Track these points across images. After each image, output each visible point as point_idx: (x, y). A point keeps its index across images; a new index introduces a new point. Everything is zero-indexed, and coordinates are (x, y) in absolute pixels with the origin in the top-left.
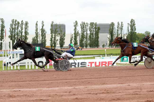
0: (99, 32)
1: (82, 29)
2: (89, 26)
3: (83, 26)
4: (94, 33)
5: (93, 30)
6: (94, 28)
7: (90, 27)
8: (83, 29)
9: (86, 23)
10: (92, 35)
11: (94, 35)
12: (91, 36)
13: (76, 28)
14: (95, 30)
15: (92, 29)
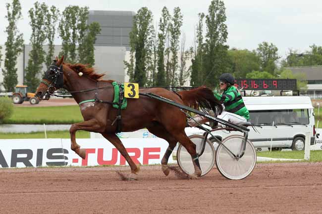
0: (96, 41)
1: (37, 30)
2: (61, 17)
3: (40, 17)
4: (77, 44)
5: (74, 33)
6: (78, 28)
7: (62, 21)
8: (39, 28)
9: (49, 9)
10: (69, 53)
11: (77, 52)
12: (66, 54)
13: (12, 25)
14: (81, 33)
15: (71, 31)
